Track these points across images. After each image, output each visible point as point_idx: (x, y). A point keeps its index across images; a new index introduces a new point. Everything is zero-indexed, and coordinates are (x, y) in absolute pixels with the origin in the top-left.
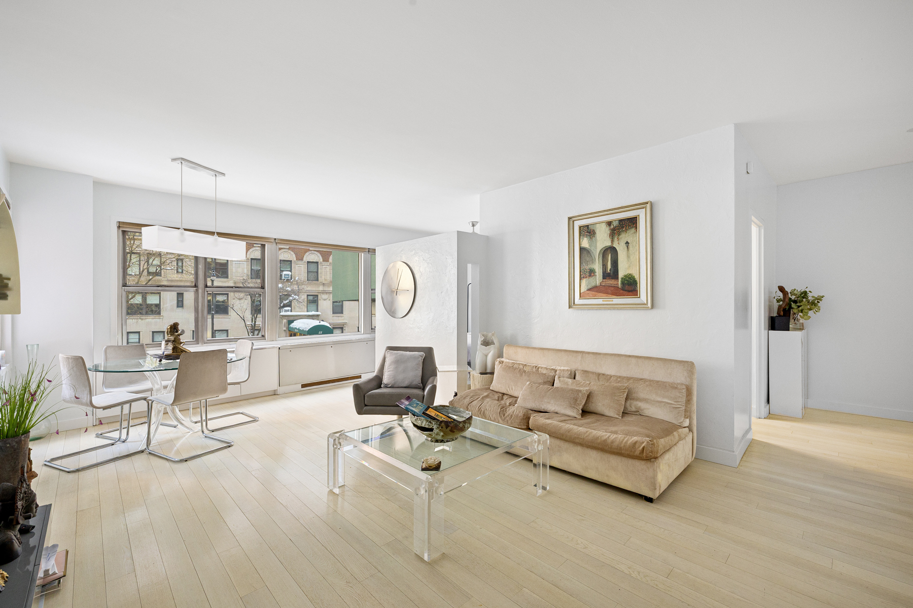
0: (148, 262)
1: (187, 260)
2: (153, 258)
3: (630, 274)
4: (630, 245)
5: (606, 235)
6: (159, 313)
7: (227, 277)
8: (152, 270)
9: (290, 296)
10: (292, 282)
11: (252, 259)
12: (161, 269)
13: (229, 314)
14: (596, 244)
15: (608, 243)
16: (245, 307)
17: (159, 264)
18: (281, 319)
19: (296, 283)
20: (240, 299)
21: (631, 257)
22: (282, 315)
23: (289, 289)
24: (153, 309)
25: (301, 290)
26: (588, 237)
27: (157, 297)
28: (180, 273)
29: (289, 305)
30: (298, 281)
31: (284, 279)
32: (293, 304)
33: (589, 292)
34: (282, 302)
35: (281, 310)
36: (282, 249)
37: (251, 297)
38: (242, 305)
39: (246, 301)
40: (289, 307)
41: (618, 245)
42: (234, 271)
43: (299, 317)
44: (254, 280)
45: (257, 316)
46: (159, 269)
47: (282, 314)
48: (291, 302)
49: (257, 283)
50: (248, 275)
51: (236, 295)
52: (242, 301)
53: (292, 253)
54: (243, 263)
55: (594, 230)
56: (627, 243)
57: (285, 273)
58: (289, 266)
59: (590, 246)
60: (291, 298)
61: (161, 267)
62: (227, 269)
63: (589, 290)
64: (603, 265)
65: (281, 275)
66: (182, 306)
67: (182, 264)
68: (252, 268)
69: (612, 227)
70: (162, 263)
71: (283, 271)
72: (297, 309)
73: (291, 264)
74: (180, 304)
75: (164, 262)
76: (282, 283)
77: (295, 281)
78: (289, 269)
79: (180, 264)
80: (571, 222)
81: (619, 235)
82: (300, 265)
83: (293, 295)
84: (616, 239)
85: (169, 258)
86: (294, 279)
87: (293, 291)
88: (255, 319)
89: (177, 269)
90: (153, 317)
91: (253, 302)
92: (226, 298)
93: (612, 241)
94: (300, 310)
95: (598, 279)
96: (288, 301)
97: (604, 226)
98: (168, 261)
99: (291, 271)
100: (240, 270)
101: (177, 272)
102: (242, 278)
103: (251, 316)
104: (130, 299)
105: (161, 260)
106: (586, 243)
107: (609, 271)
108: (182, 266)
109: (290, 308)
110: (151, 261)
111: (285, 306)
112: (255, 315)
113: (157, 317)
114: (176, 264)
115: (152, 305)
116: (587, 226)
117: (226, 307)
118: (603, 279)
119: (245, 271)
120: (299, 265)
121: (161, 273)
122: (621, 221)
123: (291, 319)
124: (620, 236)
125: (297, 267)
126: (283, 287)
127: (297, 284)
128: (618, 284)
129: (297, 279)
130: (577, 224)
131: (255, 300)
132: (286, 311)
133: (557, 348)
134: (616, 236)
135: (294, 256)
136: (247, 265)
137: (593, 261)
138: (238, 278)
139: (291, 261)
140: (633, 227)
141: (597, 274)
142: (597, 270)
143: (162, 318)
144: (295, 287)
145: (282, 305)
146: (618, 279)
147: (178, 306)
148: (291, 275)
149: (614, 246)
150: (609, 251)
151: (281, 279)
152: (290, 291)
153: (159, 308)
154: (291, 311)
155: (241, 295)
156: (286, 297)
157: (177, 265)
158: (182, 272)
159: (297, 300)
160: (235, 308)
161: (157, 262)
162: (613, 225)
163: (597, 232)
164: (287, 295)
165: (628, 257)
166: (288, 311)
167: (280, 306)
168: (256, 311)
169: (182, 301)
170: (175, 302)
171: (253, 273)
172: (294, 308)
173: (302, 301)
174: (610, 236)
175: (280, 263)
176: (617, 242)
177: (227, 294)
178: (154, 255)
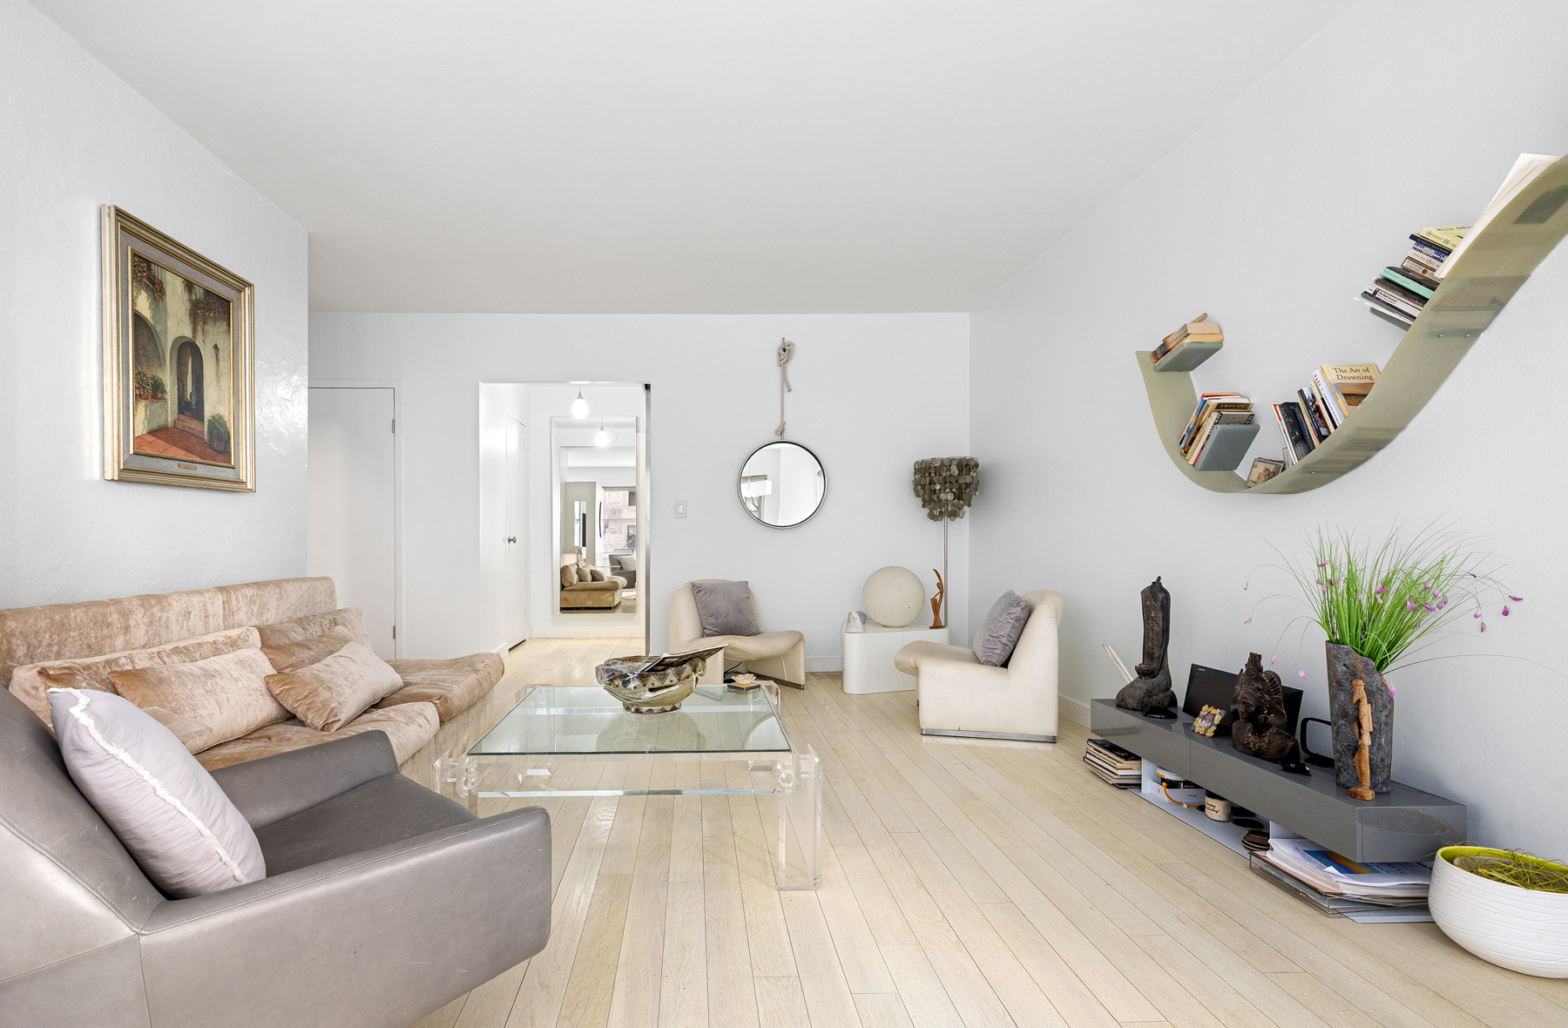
3: (221, 417)
4: (221, 356)
5: (184, 310)
14: (166, 322)
15: (188, 331)
21: (222, 381)
26: (149, 292)
33: (151, 438)
41: (202, 343)
55: (161, 282)
56: (216, 347)
59: (154, 318)
63: (152, 433)
64: (179, 381)
69: (194, 296)
81: (204, 323)
84: (199, 327)
93: (194, 331)
95: (169, 411)
97: (180, 285)
106: (144, 305)
107: (188, 397)
116: (148, 262)
118: (179, 413)
122: (206, 293)
124: (206, 327)
128: (202, 432)
134: (200, 323)
137: (161, 362)
140: (224, 319)
141: (168, 396)
142: (168, 387)
146: (203, 421)
150: (189, 349)
163: (167, 289)
165: (218, 376)
174: (190, 316)
176: (202, 337)
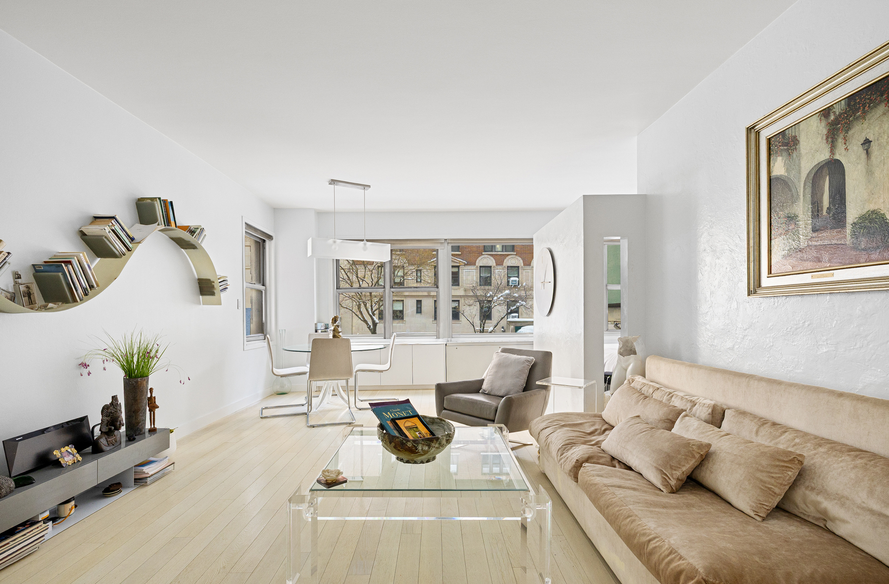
0: (394, 273)
1: (425, 270)
2: (398, 270)
3: (873, 212)
4: (874, 147)
5: (819, 139)
6: (402, 318)
7: (458, 285)
8: (397, 280)
9: (517, 302)
10: (520, 288)
11: (480, 267)
12: (404, 280)
13: (460, 320)
14: (800, 163)
15: (824, 155)
16: (474, 313)
17: (402, 275)
18: (508, 325)
19: (523, 288)
20: (469, 305)
21: (877, 174)
22: (509, 322)
23: (516, 295)
24: (398, 314)
25: (529, 296)
26: (785, 154)
27: (401, 304)
28: (419, 282)
29: (516, 311)
30: (526, 287)
31: (511, 286)
32: (520, 310)
34: (510, 308)
35: (509, 316)
36: (509, 255)
37: (480, 304)
38: (472, 311)
39: (475, 307)
40: (516, 313)
41: (843, 151)
42: (464, 279)
43: (526, 324)
44: (483, 287)
45: (485, 322)
46: (402, 279)
47: (509, 320)
48: (518, 308)
49: (485, 290)
50: (477, 282)
51: (466, 302)
52: (472, 307)
53: (520, 259)
54: (473, 270)
55: (795, 137)
56: (867, 142)
57: (512, 279)
58: (516, 272)
59: (787, 170)
60: (518, 304)
61: (404, 277)
62: (458, 277)
64: (813, 203)
65: (508, 282)
66: (421, 312)
67: (421, 274)
68: (481, 275)
69: (832, 117)
70: (405, 274)
71: (511, 277)
72: (525, 315)
73: (519, 269)
74: (419, 310)
75: (406, 273)
76: (510, 289)
77: (522, 287)
78: (517, 275)
79: (419, 275)
80: (753, 136)
81: (847, 132)
82: (528, 271)
83: (520, 301)
84: (840, 141)
85: (411, 270)
86: (522, 285)
87: (520, 297)
88: (484, 325)
89: (417, 279)
90: (398, 322)
91: (481, 308)
92: (457, 305)
93: (832, 151)
94: (528, 316)
95: (803, 233)
96: (515, 307)
97: (815, 122)
98: (409, 272)
99: (518, 277)
100: (470, 278)
101: (417, 281)
102: (471, 286)
103: (480, 322)
104: (381, 306)
105: (404, 272)
106: (779, 169)
108: (421, 277)
109: (517, 315)
110: (396, 272)
111: (512, 312)
112: (484, 321)
113: (401, 322)
114: (415, 275)
115: (397, 311)
116: (783, 133)
117: (457, 312)
118: (815, 231)
119: (475, 279)
120: (526, 271)
121: (404, 282)
122: (851, 98)
123: (519, 325)
124: (850, 133)
125: (524, 273)
126: (510, 293)
127: (524, 290)
128: (845, 237)
129: (524, 284)
130: (765, 134)
131: (483, 306)
132: (513, 317)
133: (734, 369)
134: (842, 136)
135: (521, 261)
136: (476, 273)
137: (794, 199)
138: (468, 285)
139: (518, 267)
140: (881, 102)
141: (801, 222)
142: (801, 216)
143: (404, 322)
144: (523, 293)
145: (509, 311)
146: (845, 226)
147: (417, 312)
148: (519, 281)
149: (837, 157)
150: (826, 171)
151: (508, 285)
152: (517, 297)
153: (403, 314)
154: (518, 318)
155: (471, 302)
156: (513, 303)
157: (417, 275)
158: (421, 282)
159: (524, 306)
160: (465, 314)
161: (401, 273)
162: (834, 113)
163: (803, 139)
164: (514, 301)
165: (869, 172)
166: (515, 317)
167: (507, 312)
168: (484, 317)
169: (421, 308)
170: (415, 308)
171: (481, 280)
172: (522, 314)
173: (529, 307)
174: (827, 139)
175: (508, 270)
176: (844, 146)
177: (459, 301)
178: (399, 267)
